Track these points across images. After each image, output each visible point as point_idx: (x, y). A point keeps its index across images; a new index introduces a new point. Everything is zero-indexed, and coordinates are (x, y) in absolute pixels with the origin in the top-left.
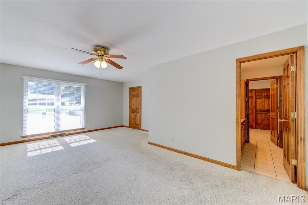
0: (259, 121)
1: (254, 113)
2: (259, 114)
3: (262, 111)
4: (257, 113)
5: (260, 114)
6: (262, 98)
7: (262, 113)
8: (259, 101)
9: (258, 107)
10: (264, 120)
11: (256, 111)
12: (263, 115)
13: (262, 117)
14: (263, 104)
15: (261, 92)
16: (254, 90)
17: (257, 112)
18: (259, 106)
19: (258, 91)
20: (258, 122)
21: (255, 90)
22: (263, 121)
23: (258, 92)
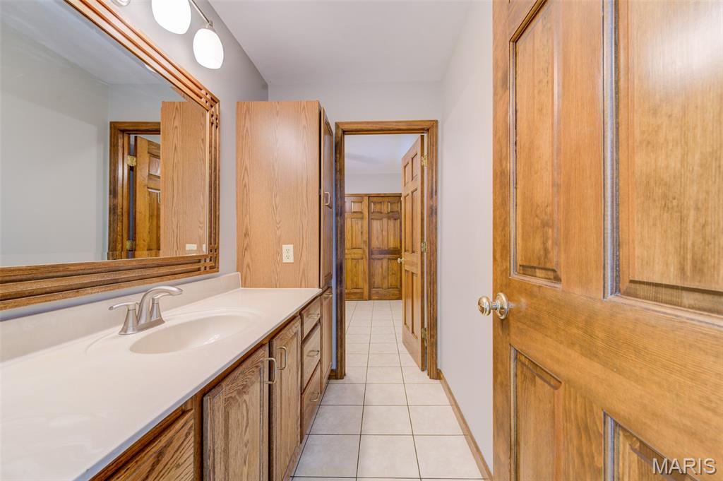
0: (377, 280)
1: (366, 257)
2: (376, 261)
3: (382, 252)
4: (373, 256)
5: (379, 259)
6: (381, 219)
7: (382, 256)
8: (376, 225)
9: (376, 243)
10: (386, 274)
11: (371, 252)
12: (385, 262)
13: (382, 268)
14: (385, 233)
15: (381, 203)
16: (366, 195)
17: (372, 254)
18: (377, 238)
19: (375, 199)
20: (374, 282)
21: (369, 196)
22: (384, 278)
23: (375, 203)
